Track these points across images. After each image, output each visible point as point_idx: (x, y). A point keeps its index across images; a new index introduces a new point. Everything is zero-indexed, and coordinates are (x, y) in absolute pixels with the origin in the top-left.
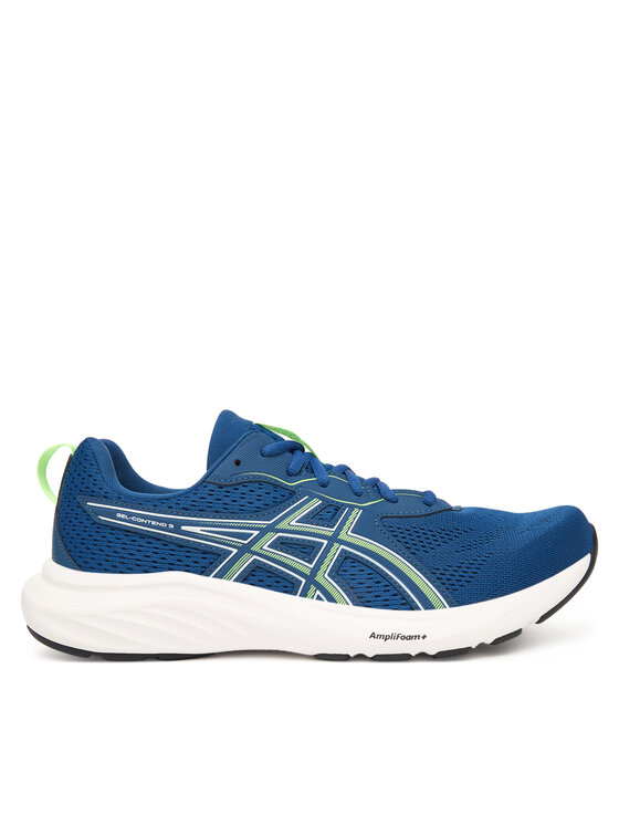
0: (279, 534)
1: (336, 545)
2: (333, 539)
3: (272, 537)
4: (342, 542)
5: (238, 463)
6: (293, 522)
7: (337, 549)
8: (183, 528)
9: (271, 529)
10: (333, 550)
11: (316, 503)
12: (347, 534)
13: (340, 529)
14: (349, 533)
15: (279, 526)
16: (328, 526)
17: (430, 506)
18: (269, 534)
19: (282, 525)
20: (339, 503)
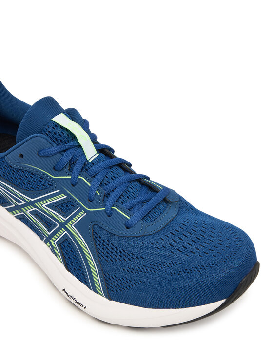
0: (35, 209)
1: (63, 230)
2: (63, 225)
4: (67, 229)
5: (22, 156)
6: (44, 205)
7: (63, 233)
9: (31, 203)
10: (61, 231)
11: (63, 197)
12: (71, 226)
13: (68, 221)
14: (72, 226)
15: (36, 204)
16: (63, 216)
17: (128, 228)
18: (30, 207)
19: (38, 204)
20: (76, 201)
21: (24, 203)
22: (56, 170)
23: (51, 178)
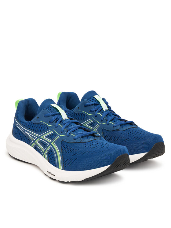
0: (41, 139)
2: (50, 144)
3: (39, 140)
5: (38, 118)
6: (44, 137)
8: (26, 132)
9: (39, 137)
10: (49, 147)
11: (52, 132)
12: (53, 143)
13: (52, 141)
17: (74, 140)
18: (39, 139)
19: (42, 137)
20: (57, 133)
21: (37, 138)
22: (51, 123)
23: (48, 126)
